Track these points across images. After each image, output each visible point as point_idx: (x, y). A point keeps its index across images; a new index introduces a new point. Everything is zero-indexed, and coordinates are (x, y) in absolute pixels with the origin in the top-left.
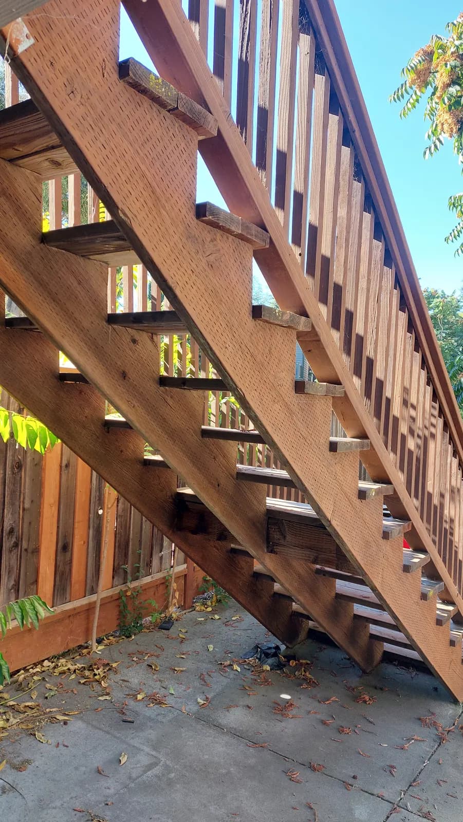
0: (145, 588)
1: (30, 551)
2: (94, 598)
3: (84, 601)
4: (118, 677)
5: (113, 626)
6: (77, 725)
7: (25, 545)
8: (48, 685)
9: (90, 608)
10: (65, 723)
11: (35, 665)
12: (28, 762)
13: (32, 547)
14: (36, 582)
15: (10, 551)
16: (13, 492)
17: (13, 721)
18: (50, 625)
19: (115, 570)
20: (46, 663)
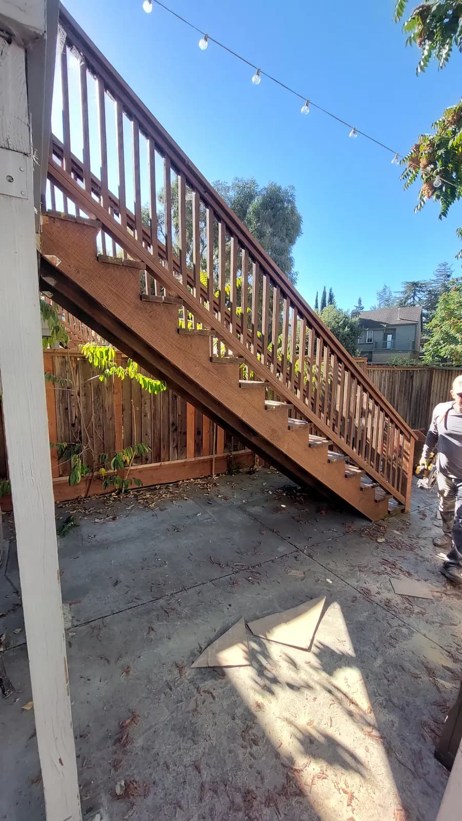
0: (241, 456)
1: (182, 433)
2: (212, 456)
3: (209, 457)
4: (217, 488)
5: (225, 470)
6: (190, 502)
7: (179, 430)
8: (188, 487)
9: (211, 460)
10: (186, 500)
11: (187, 480)
12: (166, 509)
13: (183, 431)
14: (186, 446)
15: (173, 432)
16: (173, 407)
17: (168, 496)
18: (193, 465)
19: (225, 446)
20: (192, 480)
